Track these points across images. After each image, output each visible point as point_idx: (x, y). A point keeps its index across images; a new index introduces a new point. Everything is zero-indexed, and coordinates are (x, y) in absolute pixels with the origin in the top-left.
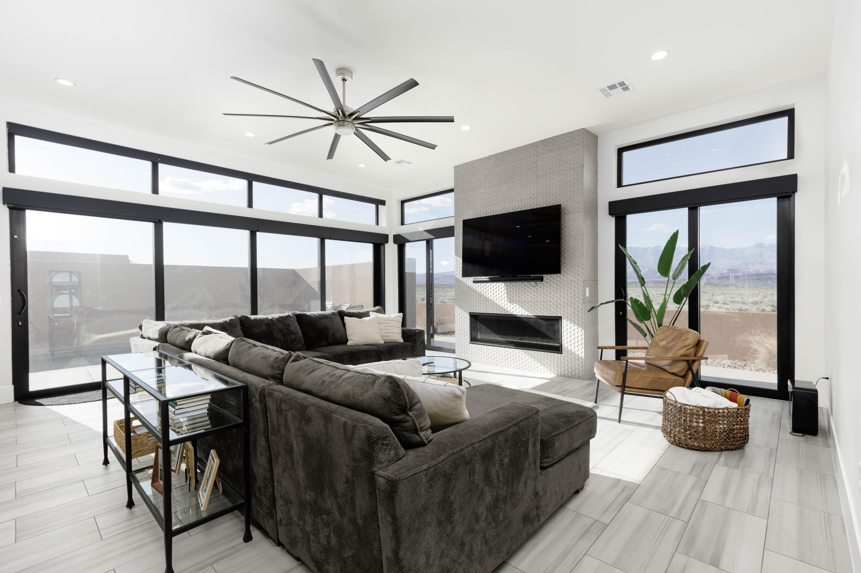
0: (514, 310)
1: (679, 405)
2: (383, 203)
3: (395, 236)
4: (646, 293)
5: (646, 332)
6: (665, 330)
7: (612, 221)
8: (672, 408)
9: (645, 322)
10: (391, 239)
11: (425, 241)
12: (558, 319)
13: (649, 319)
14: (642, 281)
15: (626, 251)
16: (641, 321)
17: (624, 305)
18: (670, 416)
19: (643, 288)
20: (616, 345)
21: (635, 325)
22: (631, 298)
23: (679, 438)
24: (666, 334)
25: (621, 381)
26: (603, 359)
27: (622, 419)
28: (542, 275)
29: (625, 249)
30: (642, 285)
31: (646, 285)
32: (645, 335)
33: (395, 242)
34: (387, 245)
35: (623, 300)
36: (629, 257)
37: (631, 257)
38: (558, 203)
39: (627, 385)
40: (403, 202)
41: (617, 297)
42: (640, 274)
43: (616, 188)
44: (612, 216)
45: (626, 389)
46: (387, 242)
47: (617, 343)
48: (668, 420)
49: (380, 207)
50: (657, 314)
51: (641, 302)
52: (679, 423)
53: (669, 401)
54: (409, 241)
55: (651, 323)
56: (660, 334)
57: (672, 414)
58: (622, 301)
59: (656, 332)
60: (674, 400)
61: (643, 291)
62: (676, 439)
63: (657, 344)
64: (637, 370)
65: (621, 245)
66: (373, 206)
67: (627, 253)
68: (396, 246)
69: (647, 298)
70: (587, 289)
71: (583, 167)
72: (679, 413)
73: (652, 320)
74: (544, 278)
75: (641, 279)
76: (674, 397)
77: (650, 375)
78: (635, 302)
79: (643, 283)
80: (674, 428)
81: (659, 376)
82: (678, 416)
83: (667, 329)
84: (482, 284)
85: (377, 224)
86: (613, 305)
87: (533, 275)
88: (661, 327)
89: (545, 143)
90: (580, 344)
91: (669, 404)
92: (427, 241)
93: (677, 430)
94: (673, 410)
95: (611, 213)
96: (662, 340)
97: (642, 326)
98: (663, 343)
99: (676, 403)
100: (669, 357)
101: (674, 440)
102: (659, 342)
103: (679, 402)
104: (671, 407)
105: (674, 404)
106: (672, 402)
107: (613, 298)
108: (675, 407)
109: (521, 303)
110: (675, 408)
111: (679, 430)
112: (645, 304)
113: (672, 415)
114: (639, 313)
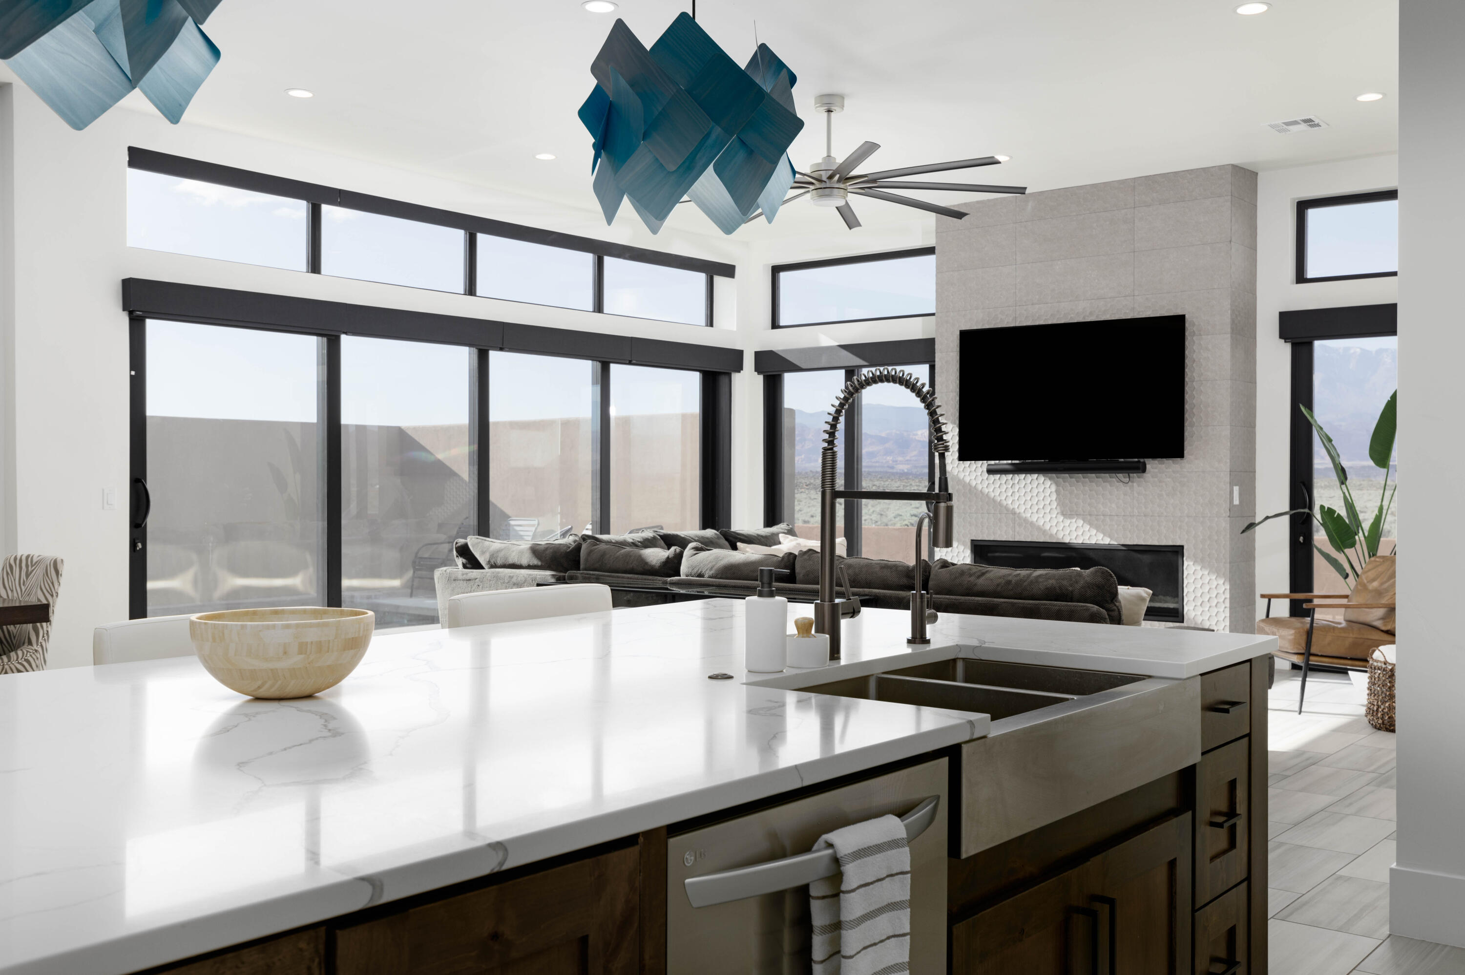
0: (1067, 533)
1: (1390, 667)
2: (728, 271)
3: (759, 355)
4: (1349, 498)
5: (1348, 569)
6: (1378, 563)
7: (1285, 350)
8: (1379, 674)
9: (1347, 551)
10: (749, 361)
11: (843, 372)
12: (1177, 551)
13: (1353, 545)
14: (1342, 474)
15: (1312, 417)
16: (1339, 548)
17: (1309, 518)
18: (1377, 686)
19: (1344, 487)
20: (1291, 591)
21: (1327, 557)
22: (1322, 507)
23: (1389, 718)
24: (1380, 569)
25: (1304, 645)
26: (1271, 616)
27: (1303, 710)
28: (1142, 460)
29: (1310, 412)
30: (1342, 483)
31: (1348, 482)
32: (1346, 576)
33: (758, 369)
34: (736, 378)
35: (1307, 510)
36: (1318, 429)
37: (1321, 428)
38: (1180, 313)
39: (1313, 651)
40: (776, 270)
41: (1294, 504)
42: (1337, 462)
43: (1293, 284)
44: (1285, 342)
45: (1312, 658)
46: (739, 368)
47: (1294, 588)
48: (1374, 693)
49: (718, 280)
50: (1366, 534)
51: (1338, 514)
52: (1389, 694)
53: (1375, 664)
54: (795, 368)
55: (1356, 555)
56: (1369, 570)
57: (1379, 683)
58: (1304, 513)
59: (1364, 566)
60: (1383, 660)
61: (1344, 493)
62: (1385, 720)
63: (1365, 587)
64: (1329, 628)
65: (1303, 405)
66: (701, 278)
67: (1315, 420)
68: (760, 379)
69: (1350, 506)
70: (1236, 489)
71: (1230, 241)
72: (1390, 679)
73: (1358, 546)
74: (1148, 466)
75: (1340, 472)
76: (1383, 654)
77: (1351, 635)
78: (1328, 513)
79: (1343, 478)
80: (1383, 703)
81: (1366, 637)
82: (1389, 684)
83: (1381, 560)
84: (1004, 476)
85: (710, 322)
86: (1286, 519)
87: (1122, 460)
88: (1372, 559)
89: (1150, 182)
90: (1222, 600)
91: (1377, 668)
92: (847, 372)
93: (1387, 705)
94: (1381, 675)
95: (1284, 334)
96: (1374, 580)
97: (1340, 557)
98: (1375, 584)
99: (1385, 664)
100: (1384, 604)
101: (1383, 722)
102: (1368, 584)
103: (1391, 662)
104: (1379, 672)
105: (1384, 666)
106: (1379, 664)
107: (1286, 507)
108: (1384, 670)
109: (1092, 519)
110: (1384, 673)
111: (1389, 705)
112: (1347, 521)
113: (1380, 685)
114: (1336, 533)
